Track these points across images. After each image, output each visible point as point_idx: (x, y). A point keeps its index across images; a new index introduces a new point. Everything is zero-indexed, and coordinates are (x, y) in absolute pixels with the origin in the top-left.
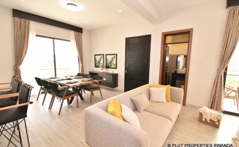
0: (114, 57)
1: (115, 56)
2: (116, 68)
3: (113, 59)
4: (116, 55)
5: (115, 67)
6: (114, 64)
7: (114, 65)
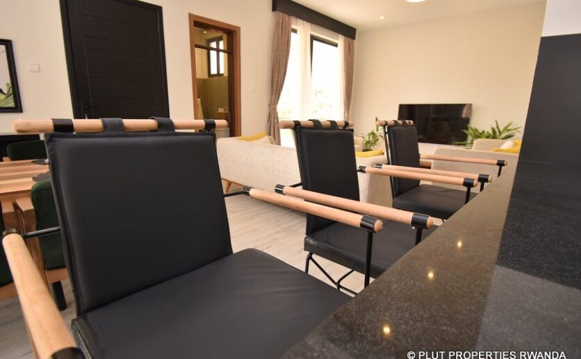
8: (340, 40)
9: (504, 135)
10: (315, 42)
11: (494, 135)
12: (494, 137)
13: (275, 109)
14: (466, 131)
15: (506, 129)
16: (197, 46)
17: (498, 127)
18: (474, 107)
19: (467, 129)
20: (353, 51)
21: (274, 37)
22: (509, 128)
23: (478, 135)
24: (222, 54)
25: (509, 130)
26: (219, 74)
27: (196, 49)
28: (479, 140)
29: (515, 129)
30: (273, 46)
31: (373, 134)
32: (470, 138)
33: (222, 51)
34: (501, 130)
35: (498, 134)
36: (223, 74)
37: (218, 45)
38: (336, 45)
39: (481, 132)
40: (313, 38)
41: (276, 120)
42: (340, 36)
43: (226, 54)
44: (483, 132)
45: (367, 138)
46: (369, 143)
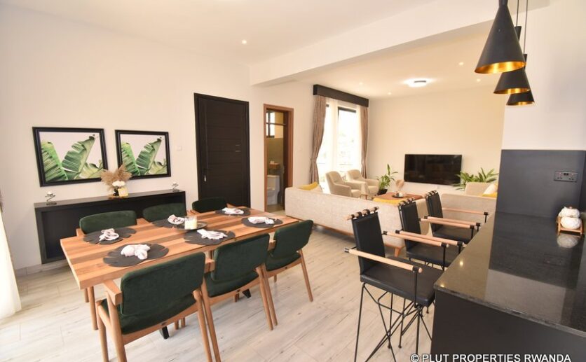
0: (159, 141)
1: (163, 138)
2: (168, 174)
3: (152, 148)
4: (166, 134)
5: (165, 172)
6: (160, 164)
7: (161, 167)
8: (358, 108)
9: (488, 179)
10: (340, 111)
11: (480, 179)
12: (481, 180)
13: (315, 162)
14: (459, 176)
15: (490, 174)
17: (483, 173)
18: (463, 157)
19: (460, 174)
20: (367, 115)
22: (492, 173)
23: (470, 179)
25: (492, 175)
26: (270, 136)
28: (470, 183)
29: (496, 174)
31: (386, 177)
32: (462, 181)
33: (280, 125)
34: (486, 174)
35: (484, 178)
36: (273, 137)
37: (269, 115)
38: (355, 111)
39: (470, 176)
40: (339, 109)
42: (358, 105)
44: (472, 176)
45: (381, 180)
46: (383, 184)
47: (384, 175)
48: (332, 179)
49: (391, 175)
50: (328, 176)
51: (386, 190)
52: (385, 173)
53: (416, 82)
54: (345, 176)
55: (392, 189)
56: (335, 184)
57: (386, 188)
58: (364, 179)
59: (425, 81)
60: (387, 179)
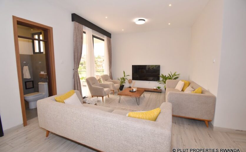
8: (105, 38)
9: (174, 77)
11: (170, 78)
13: (77, 72)
15: (175, 75)
16: (19, 37)
17: (171, 74)
18: (160, 66)
20: (111, 43)
21: (74, 35)
22: (176, 74)
24: (41, 43)
25: (176, 75)
26: (40, 52)
27: (19, 38)
29: (178, 75)
30: (74, 39)
33: (41, 40)
34: (173, 75)
35: (172, 77)
36: (43, 53)
37: (39, 37)
38: (103, 40)
39: (164, 76)
40: (94, 36)
41: (78, 78)
42: (105, 36)
43: (44, 42)
44: (166, 76)
45: (120, 80)
46: (122, 82)
47: (122, 77)
48: (91, 83)
49: (125, 77)
50: (88, 81)
51: (124, 85)
52: (122, 76)
53: (140, 20)
54: (100, 79)
55: (126, 85)
56: (93, 86)
57: (123, 84)
58: (111, 80)
59: (144, 20)
60: (124, 79)
